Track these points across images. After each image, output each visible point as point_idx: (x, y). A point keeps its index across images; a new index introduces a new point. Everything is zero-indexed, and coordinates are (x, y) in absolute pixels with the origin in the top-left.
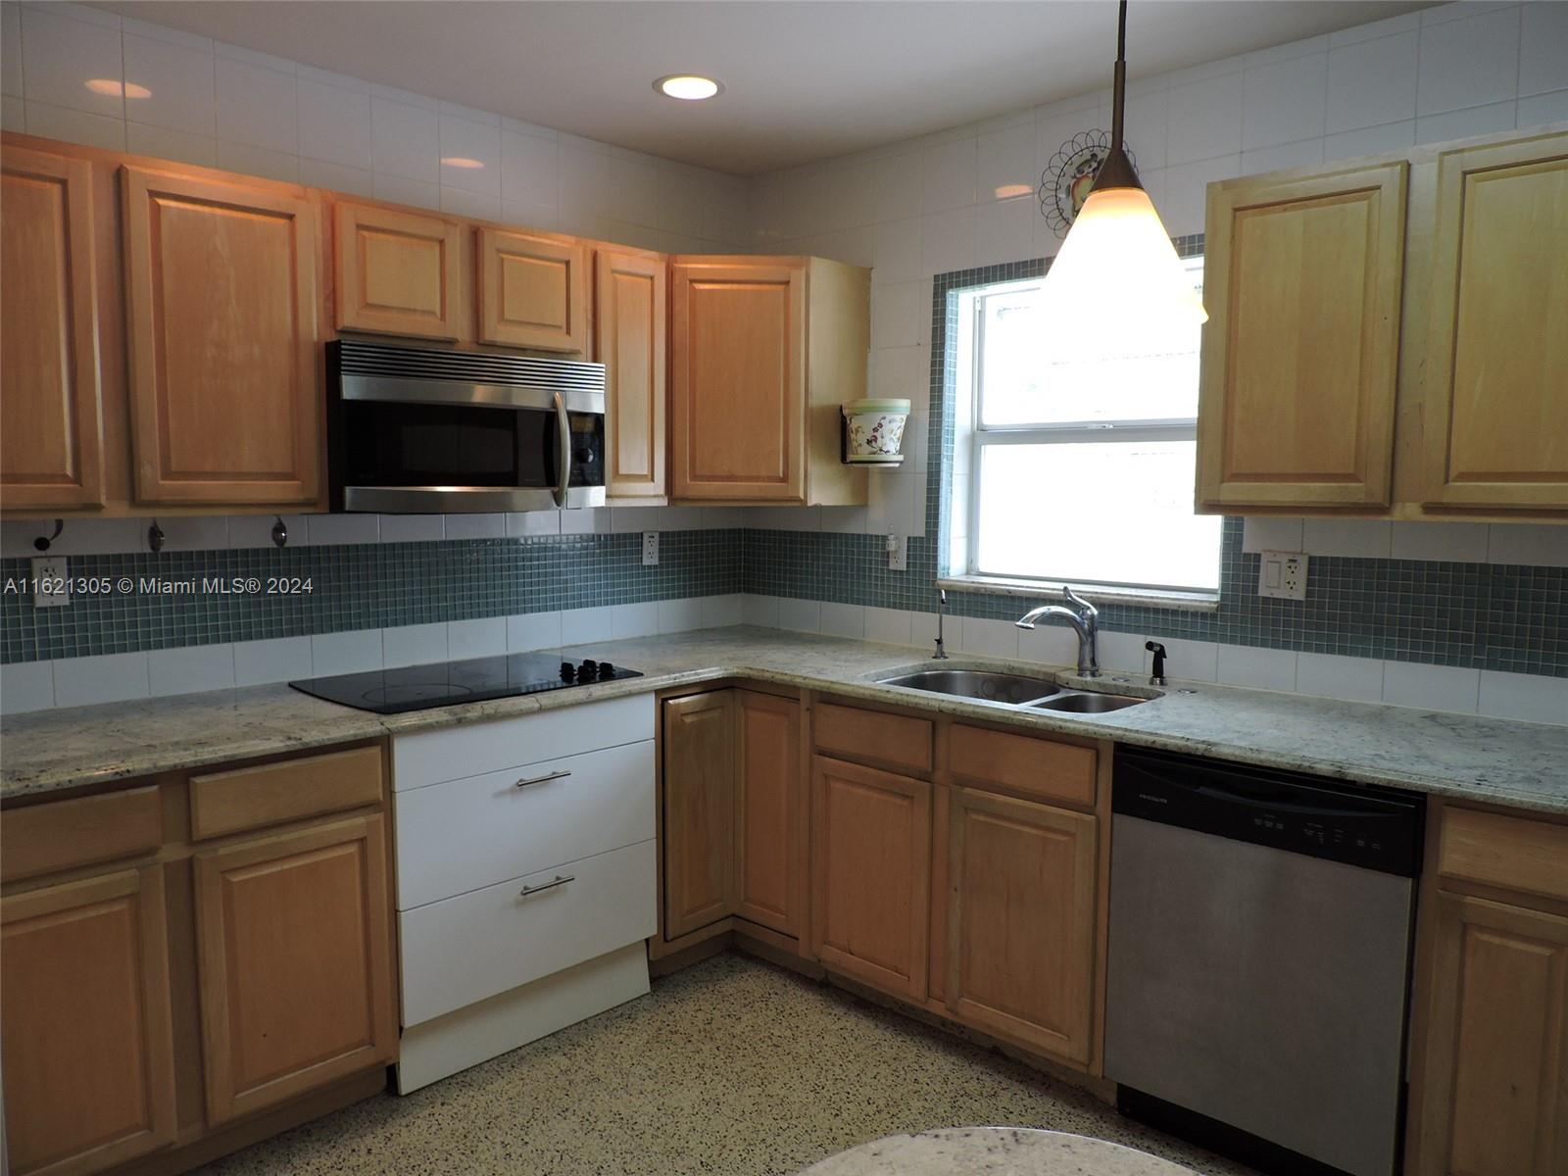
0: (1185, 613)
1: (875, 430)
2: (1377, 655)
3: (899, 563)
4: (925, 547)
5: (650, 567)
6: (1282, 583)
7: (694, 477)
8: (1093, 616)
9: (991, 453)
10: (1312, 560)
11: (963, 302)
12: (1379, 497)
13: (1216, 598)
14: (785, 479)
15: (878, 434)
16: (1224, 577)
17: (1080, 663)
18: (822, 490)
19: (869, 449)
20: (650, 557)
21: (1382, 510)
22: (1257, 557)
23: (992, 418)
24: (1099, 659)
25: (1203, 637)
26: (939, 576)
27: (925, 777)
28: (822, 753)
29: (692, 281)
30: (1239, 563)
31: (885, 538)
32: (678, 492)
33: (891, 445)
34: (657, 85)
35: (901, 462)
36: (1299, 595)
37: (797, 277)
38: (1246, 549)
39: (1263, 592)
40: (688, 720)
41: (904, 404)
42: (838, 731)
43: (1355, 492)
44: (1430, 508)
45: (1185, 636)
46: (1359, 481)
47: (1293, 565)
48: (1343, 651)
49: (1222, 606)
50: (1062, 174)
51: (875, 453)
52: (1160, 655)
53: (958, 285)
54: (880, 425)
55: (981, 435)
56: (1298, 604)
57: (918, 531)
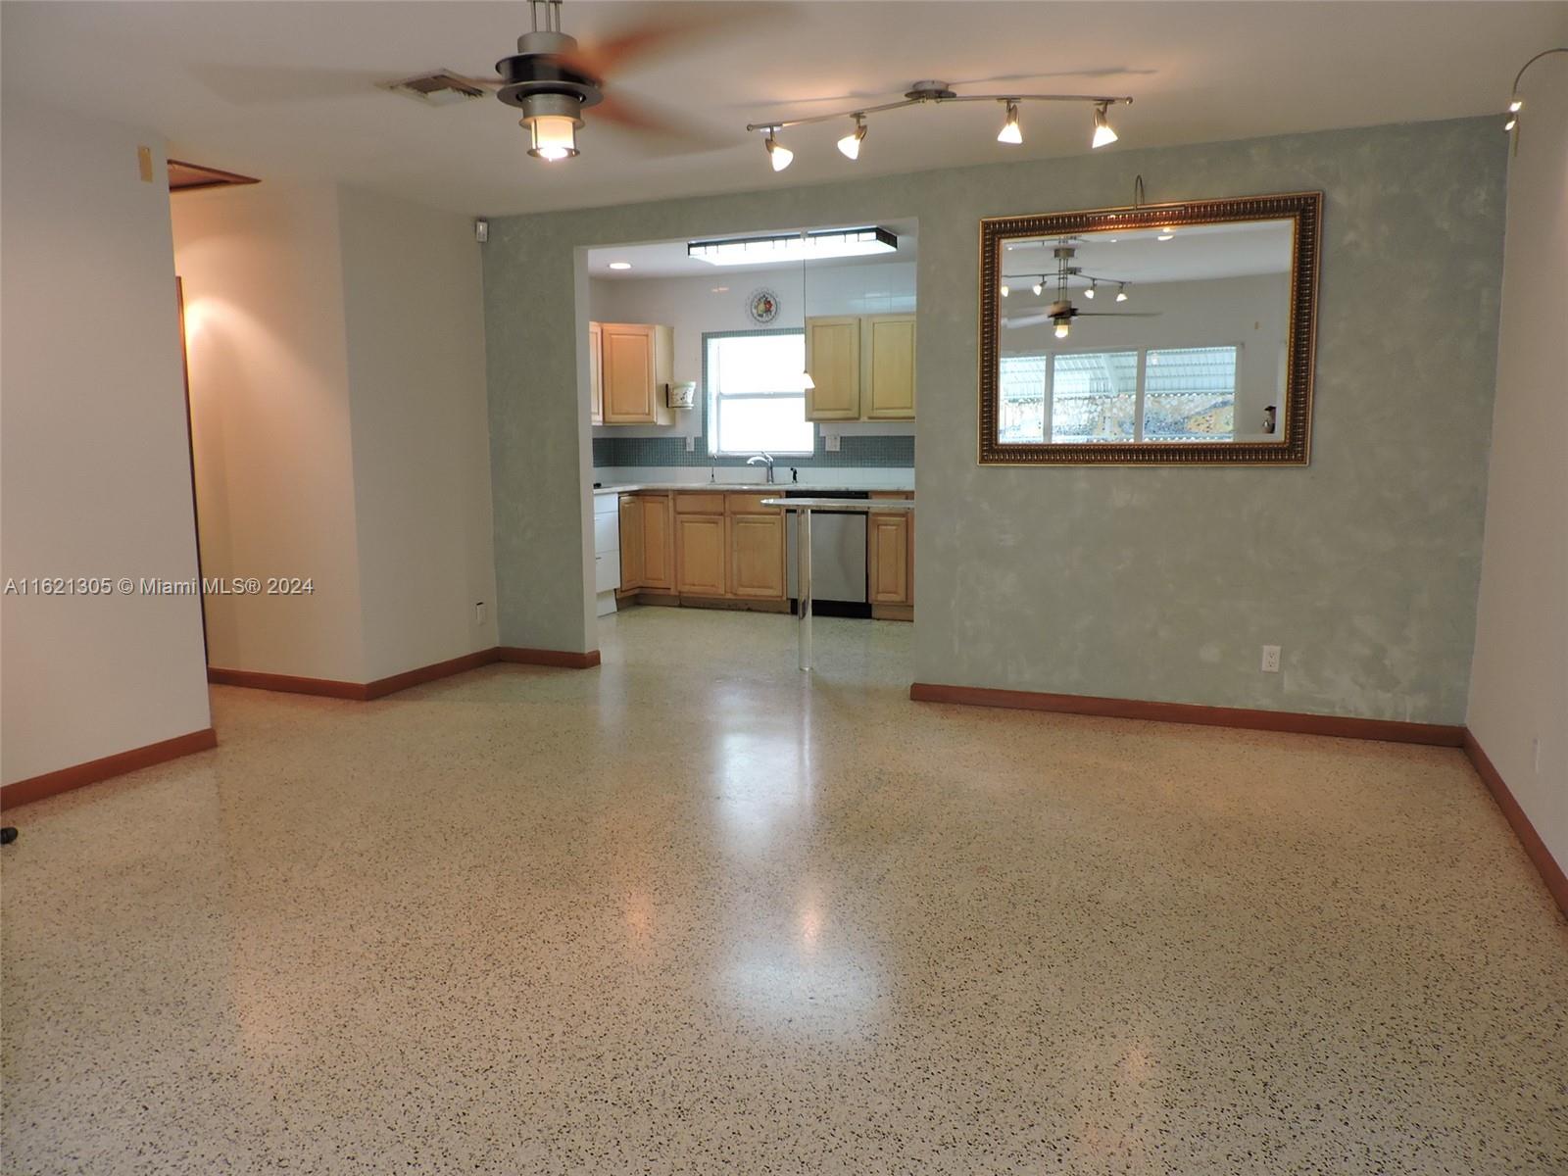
0: (802, 459)
1: (684, 394)
2: (861, 466)
3: (691, 448)
4: (702, 442)
6: (833, 445)
7: (613, 414)
8: (771, 461)
9: (724, 403)
10: (841, 438)
11: (713, 343)
12: (856, 416)
13: (813, 453)
14: (649, 414)
15: (685, 396)
16: (815, 445)
17: (768, 479)
18: (661, 418)
19: (680, 401)
21: (858, 419)
22: (825, 438)
23: (725, 391)
24: (774, 476)
25: (809, 466)
26: (709, 452)
27: (722, 514)
28: (680, 513)
29: (611, 334)
30: (820, 441)
31: (685, 439)
32: (607, 420)
33: (689, 399)
34: (608, 265)
35: (693, 407)
36: (838, 449)
37: (651, 334)
38: (821, 435)
39: (827, 449)
40: (628, 504)
41: (693, 384)
42: (685, 503)
43: (850, 414)
44: (870, 418)
45: (802, 466)
46: (851, 409)
47: (836, 439)
48: (852, 466)
49: (814, 455)
50: (753, 301)
51: (684, 403)
52: (795, 473)
53: (712, 337)
54: (686, 392)
55: (720, 396)
56: (838, 452)
57: (700, 435)
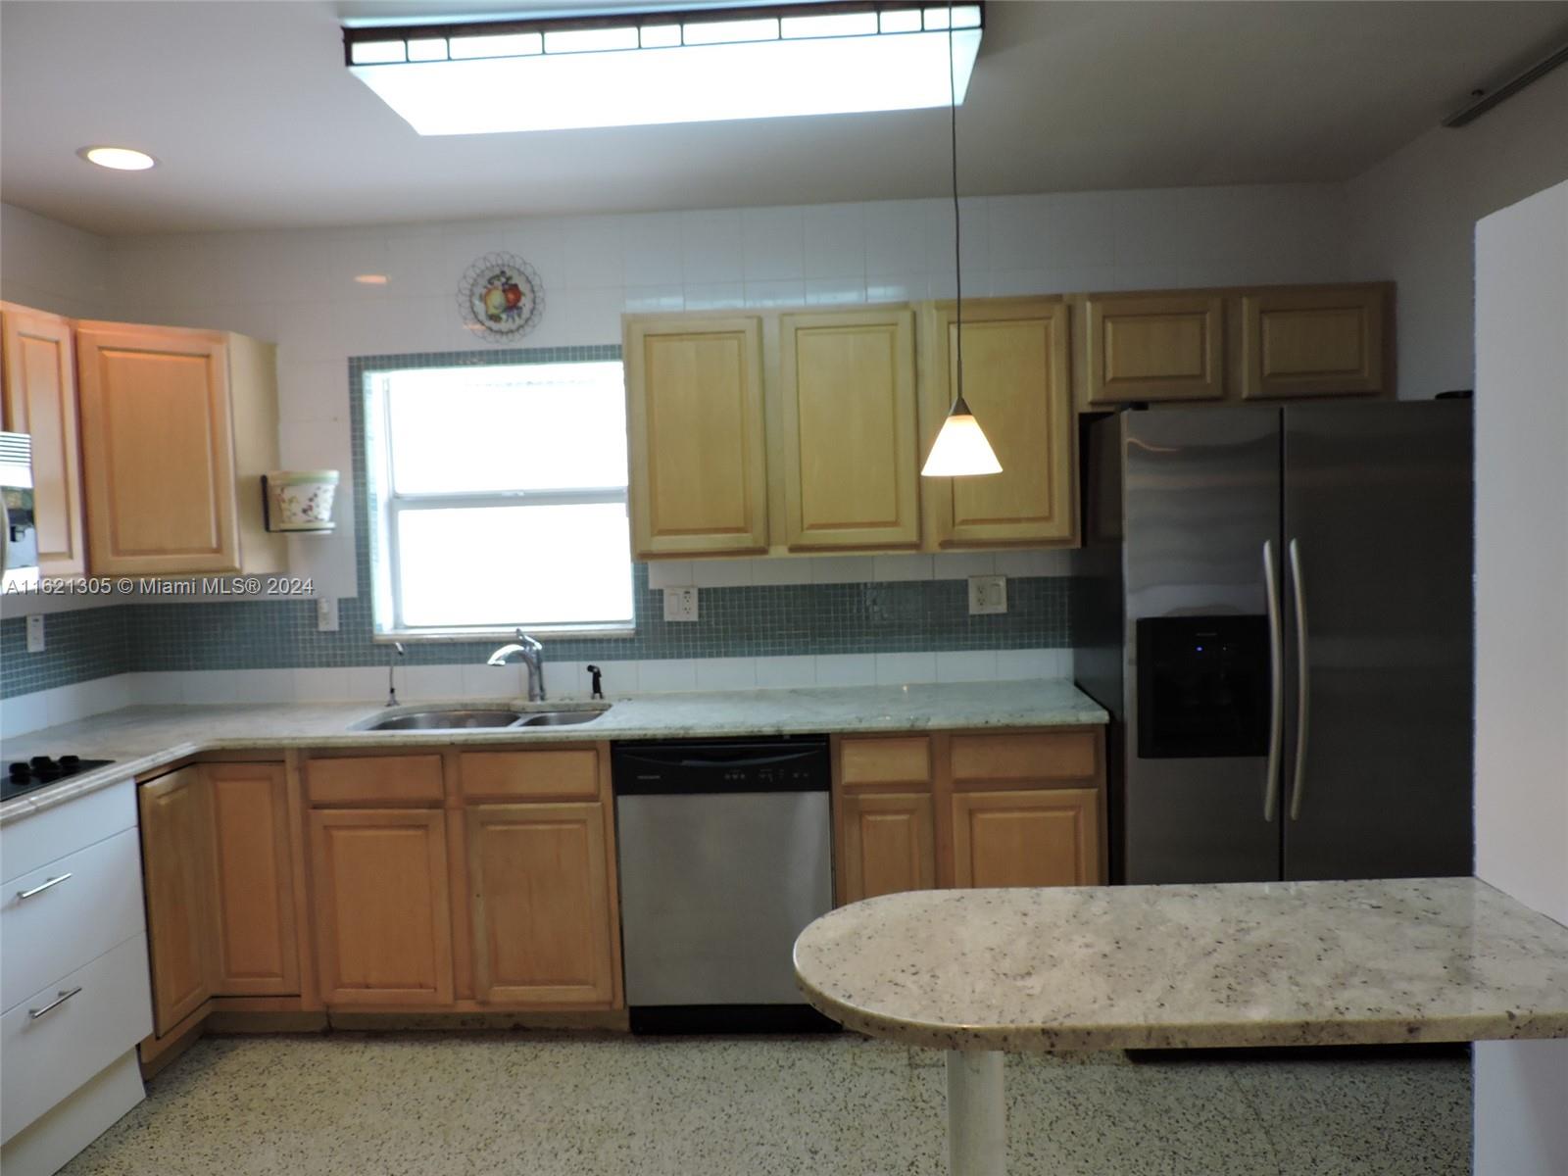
0: (609, 640)
1: (311, 500)
2: (750, 654)
3: (330, 622)
4: (359, 608)
5: (35, 654)
6: (681, 609)
7: (117, 552)
8: (538, 652)
9: (405, 516)
10: (700, 591)
11: (375, 382)
12: (761, 543)
13: (632, 626)
14: (218, 550)
15: (313, 504)
16: (637, 609)
17: (531, 689)
18: (252, 559)
19: (304, 517)
20: (36, 642)
21: (763, 551)
22: (661, 592)
23: (405, 489)
24: (546, 686)
25: (625, 657)
26: (376, 632)
27: (435, 804)
28: (317, 807)
29: (101, 348)
30: (648, 599)
31: (314, 602)
32: (98, 568)
33: (324, 512)
34: (82, 152)
35: (332, 529)
36: (694, 617)
37: (217, 350)
38: (651, 586)
39: (667, 618)
40: (163, 802)
41: (334, 475)
42: (328, 782)
43: (746, 540)
44: (793, 549)
45: (610, 658)
46: (746, 532)
47: (687, 595)
48: (726, 655)
49: (638, 631)
50: (475, 284)
51: (309, 521)
52: (597, 676)
53: (367, 368)
54: (316, 495)
55: (397, 502)
56: (693, 624)
57: (353, 593)
